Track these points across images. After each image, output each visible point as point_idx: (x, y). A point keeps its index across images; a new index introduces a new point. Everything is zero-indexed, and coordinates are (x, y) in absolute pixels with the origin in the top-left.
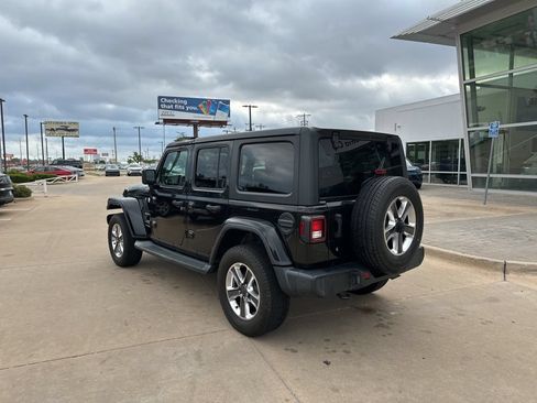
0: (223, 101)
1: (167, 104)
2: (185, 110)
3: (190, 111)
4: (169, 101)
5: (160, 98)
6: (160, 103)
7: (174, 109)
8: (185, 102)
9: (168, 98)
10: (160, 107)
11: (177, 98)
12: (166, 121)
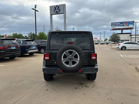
0: (132, 22)
1: (114, 25)
2: (119, 26)
3: (121, 26)
4: (115, 24)
5: (112, 23)
6: (112, 25)
7: (116, 26)
8: (119, 24)
9: (114, 23)
10: (112, 26)
11: (117, 23)
12: (113, 29)
